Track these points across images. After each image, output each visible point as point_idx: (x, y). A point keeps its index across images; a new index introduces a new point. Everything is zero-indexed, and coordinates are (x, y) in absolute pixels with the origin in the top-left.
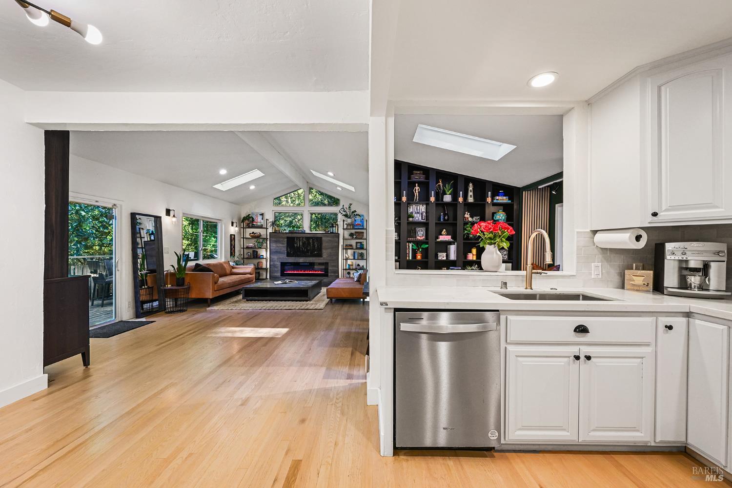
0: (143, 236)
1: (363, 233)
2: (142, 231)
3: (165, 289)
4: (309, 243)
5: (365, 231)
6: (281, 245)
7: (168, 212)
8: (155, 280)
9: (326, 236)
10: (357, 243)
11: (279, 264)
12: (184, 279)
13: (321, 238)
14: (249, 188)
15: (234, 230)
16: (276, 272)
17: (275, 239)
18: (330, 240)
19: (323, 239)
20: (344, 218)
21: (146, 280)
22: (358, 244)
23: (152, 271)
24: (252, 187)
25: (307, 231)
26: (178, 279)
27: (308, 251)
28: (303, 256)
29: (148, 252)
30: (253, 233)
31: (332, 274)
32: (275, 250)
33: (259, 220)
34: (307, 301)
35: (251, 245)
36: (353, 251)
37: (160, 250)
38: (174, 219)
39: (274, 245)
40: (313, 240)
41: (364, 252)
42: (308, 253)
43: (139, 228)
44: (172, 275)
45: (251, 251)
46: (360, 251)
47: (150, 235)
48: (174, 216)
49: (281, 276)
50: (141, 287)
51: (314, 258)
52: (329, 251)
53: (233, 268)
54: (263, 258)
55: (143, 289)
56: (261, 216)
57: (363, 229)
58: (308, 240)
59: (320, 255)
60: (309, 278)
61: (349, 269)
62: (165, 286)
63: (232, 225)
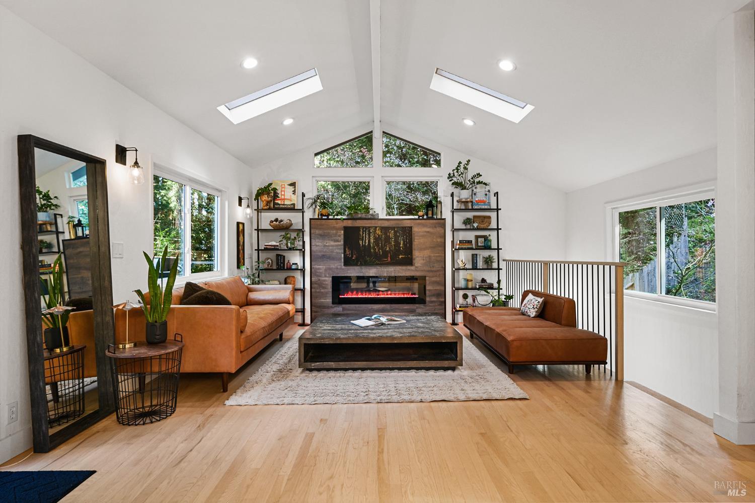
0: (60, 230)
1: (489, 217)
2: (59, 220)
3: (116, 359)
4: (388, 239)
5: (493, 215)
6: (332, 243)
7: (121, 154)
8: (90, 330)
9: (419, 224)
10: (477, 237)
11: (328, 281)
12: (165, 324)
13: (411, 227)
14: (282, 123)
15: (243, 213)
16: (324, 295)
17: (321, 232)
18: (428, 232)
19: (415, 229)
20: (452, 189)
21: (65, 329)
22: (479, 240)
23: (79, 305)
24: (288, 122)
25: (382, 215)
26: (151, 327)
27: (385, 254)
28: (377, 264)
29: (72, 261)
30: (276, 220)
31: (434, 299)
32: (320, 254)
33: (287, 196)
34: (453, 369)
35: (274, 243)
36: (470, 253)
37: (103, 249)
38: (136, 172)
39: (318, 243)
40: (395, 232)
41: (494, 254)
42: (387, 258)
43: (55, 215)
44: (134, 312)
45: (272, 255)
46: (486, 253)
47: (75, 226)
48: (136, 163)
49: (333, 303)
50: (51, 350)
51: (398, 268)
52: (427, 253)
53: (250, 290)
54: (297, 269)
55: (58, 356)
56: (292, 188)
57: (490, 210)
58: (385, 234)
59: (409, 262)
60: (388, 306)
61: (467, 288)
62: (116, 348)
63: (240, 204)
